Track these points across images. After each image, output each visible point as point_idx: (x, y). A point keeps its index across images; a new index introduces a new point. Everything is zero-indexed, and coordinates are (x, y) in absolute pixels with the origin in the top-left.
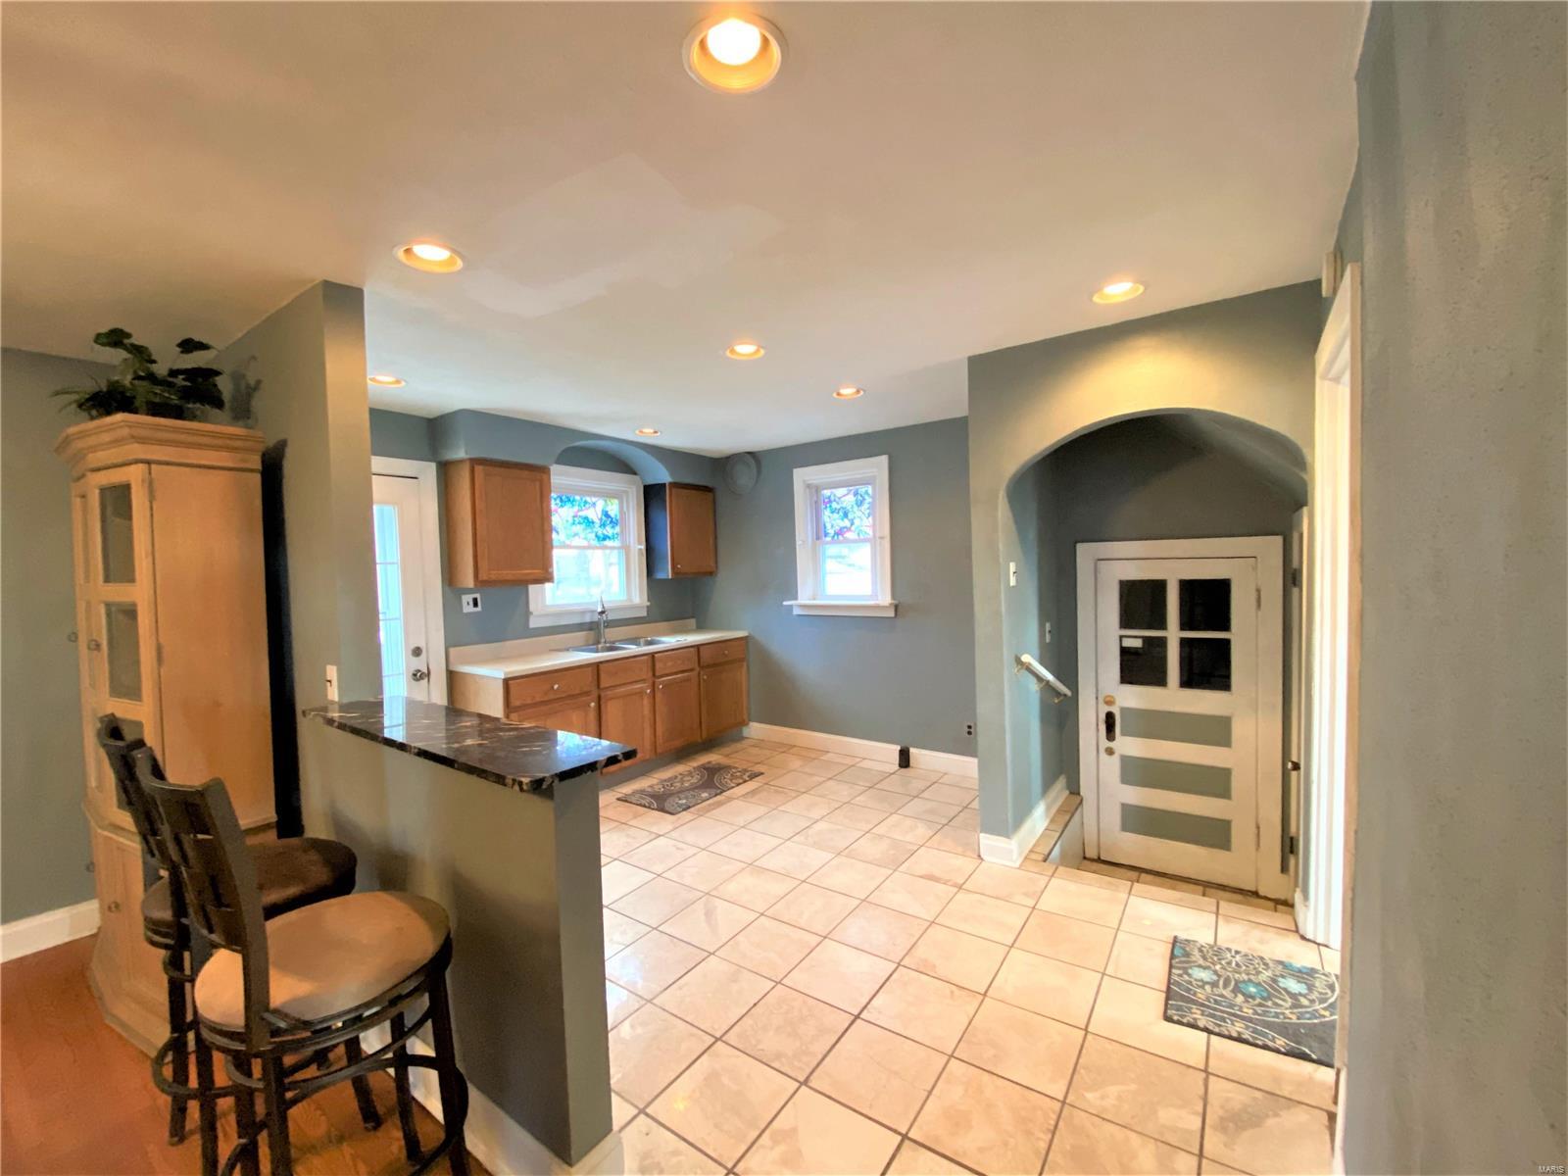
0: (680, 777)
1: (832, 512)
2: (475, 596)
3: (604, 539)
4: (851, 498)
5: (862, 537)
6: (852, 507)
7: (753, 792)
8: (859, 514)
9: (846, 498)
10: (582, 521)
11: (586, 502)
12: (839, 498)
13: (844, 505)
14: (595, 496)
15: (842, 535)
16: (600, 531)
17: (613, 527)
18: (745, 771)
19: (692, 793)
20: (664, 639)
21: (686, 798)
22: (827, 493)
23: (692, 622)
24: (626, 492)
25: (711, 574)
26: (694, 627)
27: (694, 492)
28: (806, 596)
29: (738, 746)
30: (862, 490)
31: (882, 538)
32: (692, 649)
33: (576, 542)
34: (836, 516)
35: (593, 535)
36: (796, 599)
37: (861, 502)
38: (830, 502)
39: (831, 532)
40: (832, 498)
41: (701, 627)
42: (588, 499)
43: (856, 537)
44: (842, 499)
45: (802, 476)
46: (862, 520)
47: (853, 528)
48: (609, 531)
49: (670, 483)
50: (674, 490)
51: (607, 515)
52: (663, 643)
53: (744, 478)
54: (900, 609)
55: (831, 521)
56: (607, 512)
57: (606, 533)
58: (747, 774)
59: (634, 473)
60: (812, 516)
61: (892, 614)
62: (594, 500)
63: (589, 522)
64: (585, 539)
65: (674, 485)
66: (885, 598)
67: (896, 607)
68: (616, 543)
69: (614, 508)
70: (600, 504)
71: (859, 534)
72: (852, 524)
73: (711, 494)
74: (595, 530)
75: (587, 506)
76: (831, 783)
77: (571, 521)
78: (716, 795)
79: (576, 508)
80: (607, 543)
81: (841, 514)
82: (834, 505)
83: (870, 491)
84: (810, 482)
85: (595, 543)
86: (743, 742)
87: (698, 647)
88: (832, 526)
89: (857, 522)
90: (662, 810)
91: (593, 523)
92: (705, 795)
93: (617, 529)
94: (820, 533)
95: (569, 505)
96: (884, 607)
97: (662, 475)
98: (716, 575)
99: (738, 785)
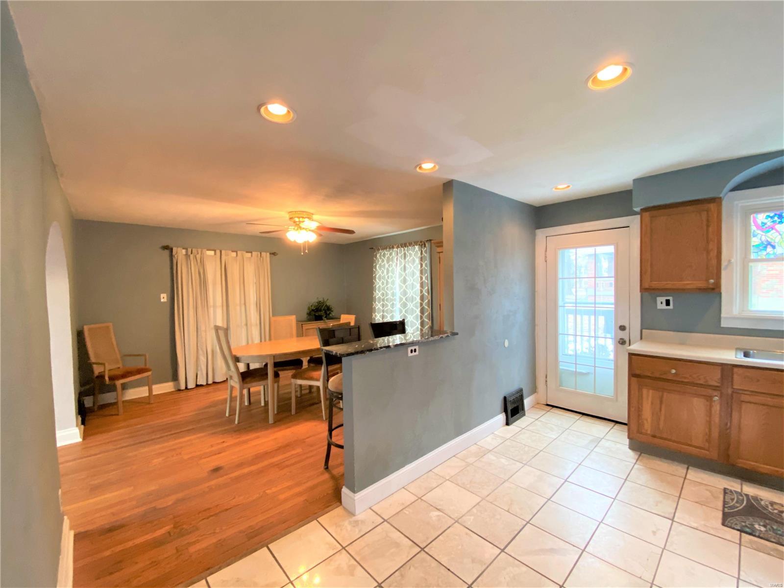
2: (668, 298)
90: (727, 516)
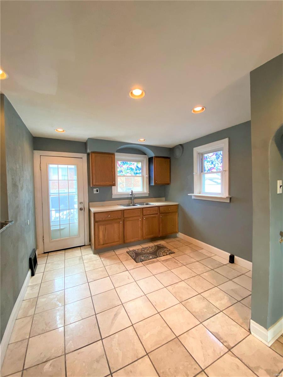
0: (148, 248)
1: (207, 162)
2: (97, 189)
3: (136, 174)
4: (215, 157)
5: (218, 171)
6: (215, 160)
7: (167, 260)
8: (217, 162)
9: (212, 157)
10: (130, 169)
11: (131, 163)
12: (210, 157)
13: (212, 159)
14: (134, 162)
15: (211, 170)
16: (135, 172)
17: (139, 170)
18: (170, 250)
19: (148, 255)
20: (152, 203)
21: (145, 257)
22: (206, 155)
23: (164, 199)
24: (143, 160)
25: (168, 184)
26: (164, 200)
27: (163, 159)
28: (197, 192)
29: (173, 240)
30: (219, 153)
31: (225, 171)
32: (157, 207)
33: (128, 175)
34: (209, 163)
35: (133, 173)
36: (193, 193)
37: (218, 158)
38: (207, 158)
39: (207, 169)
40: (207, 157)
41: (166, 200)
42: (132, 162)
43: (216, 171)
44: (211, 157)
45: (197, 150)
46: (218, 164)
47: (215, 168)
48: (138, 171)
49: (154, 156)
50: (155, 158)
51: (138, 167)
52: (151, 205)
53: (178, 153)
54: (232, 199)
55: (207, 165)
56: (137, 166)
57: (137, 172)
58: (169, 252)
59: (145, 154)
60: (200, 163)
61: (228, 201)
62: (134, 163)
63: (132, 169)
64: (131, 174)
65: (156, 157)
66: (226, 195)
67: (230, 199)
68: (140, 175)
69: (140, 165)
70: (135, 164)
71: (217, 170)
72: (215, 166)
73: (169, 159)
74: (134, 171)
75: (131, 164)
76: (197, 263)
77: (126, 169)
78: (154, 258)
79: (128, 165)
80: (138, 175)
81: (211, 163)
82: (208, 160)
83: (222, 153)
84: (199, 152)
85: (134, 175)
86: (175, 239)
87: (159, 207)
88: (207, 167)
89: (216, 165)
90: (135, 260)
91: (133, 169)
92: (151, 257)
93: (141, 171)
94: (202, 170)
95: (126, 164)
96: (225, 198)
97: (152, 154)
98: (170, 184)
99: (164, 256)
